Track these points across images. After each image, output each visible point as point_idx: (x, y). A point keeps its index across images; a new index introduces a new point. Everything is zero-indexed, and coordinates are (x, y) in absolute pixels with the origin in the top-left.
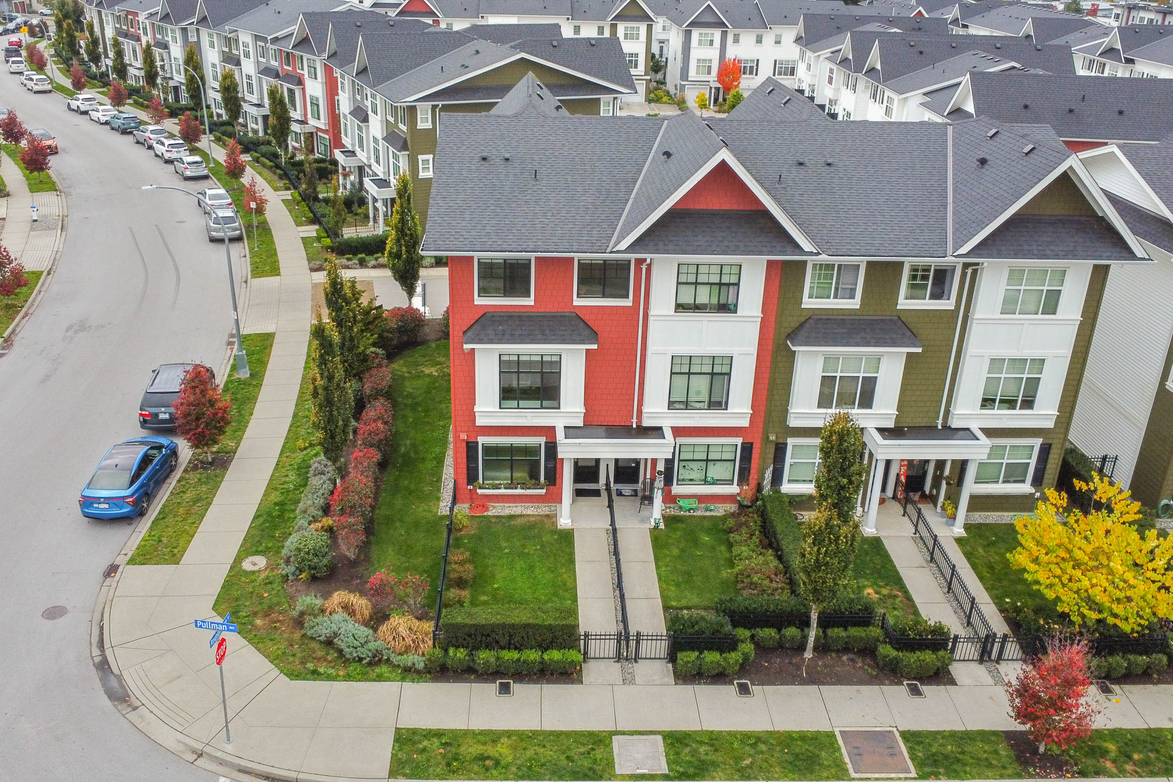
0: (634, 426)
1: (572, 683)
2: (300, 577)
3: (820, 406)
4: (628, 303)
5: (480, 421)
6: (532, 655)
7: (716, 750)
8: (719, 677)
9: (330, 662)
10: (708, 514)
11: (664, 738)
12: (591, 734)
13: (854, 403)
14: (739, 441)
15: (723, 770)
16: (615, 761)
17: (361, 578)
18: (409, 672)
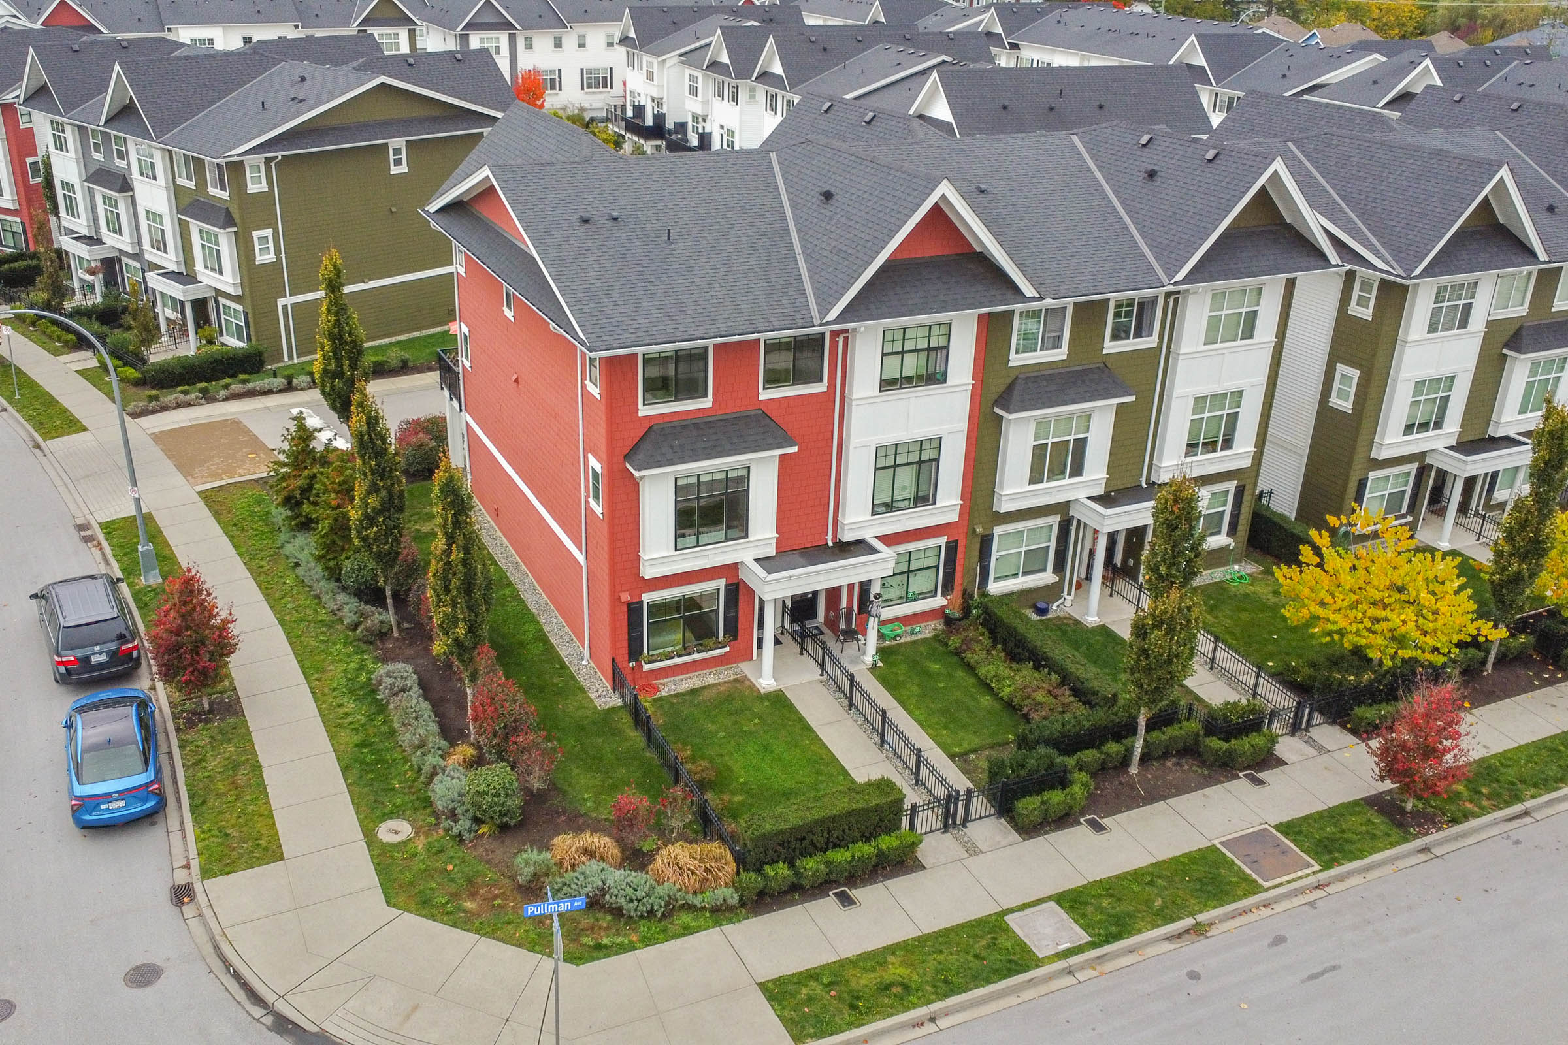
0: (830, 544)
1: (913, 871)
2: (480, 832)
3: (1032, 482)
4: (821, 388)
5: (649, 572)
6: (866, 850)
7: (1119, 900)
8: (1063, 819)
9: (608, 928)
10: (915, 638)
11: (1059, 903)
12: (980, 922)
13: (1063, 472)
14: (942, 541)
15: (1143, 919)
16: (1028, 943)
17: (564, 812)
18: (720, 913)
